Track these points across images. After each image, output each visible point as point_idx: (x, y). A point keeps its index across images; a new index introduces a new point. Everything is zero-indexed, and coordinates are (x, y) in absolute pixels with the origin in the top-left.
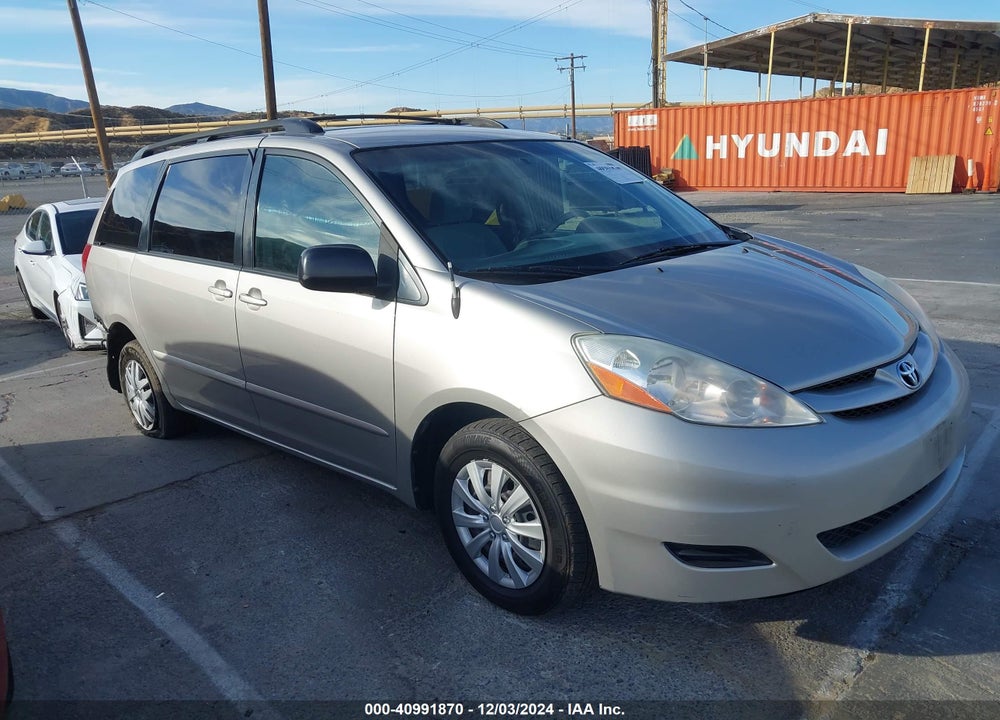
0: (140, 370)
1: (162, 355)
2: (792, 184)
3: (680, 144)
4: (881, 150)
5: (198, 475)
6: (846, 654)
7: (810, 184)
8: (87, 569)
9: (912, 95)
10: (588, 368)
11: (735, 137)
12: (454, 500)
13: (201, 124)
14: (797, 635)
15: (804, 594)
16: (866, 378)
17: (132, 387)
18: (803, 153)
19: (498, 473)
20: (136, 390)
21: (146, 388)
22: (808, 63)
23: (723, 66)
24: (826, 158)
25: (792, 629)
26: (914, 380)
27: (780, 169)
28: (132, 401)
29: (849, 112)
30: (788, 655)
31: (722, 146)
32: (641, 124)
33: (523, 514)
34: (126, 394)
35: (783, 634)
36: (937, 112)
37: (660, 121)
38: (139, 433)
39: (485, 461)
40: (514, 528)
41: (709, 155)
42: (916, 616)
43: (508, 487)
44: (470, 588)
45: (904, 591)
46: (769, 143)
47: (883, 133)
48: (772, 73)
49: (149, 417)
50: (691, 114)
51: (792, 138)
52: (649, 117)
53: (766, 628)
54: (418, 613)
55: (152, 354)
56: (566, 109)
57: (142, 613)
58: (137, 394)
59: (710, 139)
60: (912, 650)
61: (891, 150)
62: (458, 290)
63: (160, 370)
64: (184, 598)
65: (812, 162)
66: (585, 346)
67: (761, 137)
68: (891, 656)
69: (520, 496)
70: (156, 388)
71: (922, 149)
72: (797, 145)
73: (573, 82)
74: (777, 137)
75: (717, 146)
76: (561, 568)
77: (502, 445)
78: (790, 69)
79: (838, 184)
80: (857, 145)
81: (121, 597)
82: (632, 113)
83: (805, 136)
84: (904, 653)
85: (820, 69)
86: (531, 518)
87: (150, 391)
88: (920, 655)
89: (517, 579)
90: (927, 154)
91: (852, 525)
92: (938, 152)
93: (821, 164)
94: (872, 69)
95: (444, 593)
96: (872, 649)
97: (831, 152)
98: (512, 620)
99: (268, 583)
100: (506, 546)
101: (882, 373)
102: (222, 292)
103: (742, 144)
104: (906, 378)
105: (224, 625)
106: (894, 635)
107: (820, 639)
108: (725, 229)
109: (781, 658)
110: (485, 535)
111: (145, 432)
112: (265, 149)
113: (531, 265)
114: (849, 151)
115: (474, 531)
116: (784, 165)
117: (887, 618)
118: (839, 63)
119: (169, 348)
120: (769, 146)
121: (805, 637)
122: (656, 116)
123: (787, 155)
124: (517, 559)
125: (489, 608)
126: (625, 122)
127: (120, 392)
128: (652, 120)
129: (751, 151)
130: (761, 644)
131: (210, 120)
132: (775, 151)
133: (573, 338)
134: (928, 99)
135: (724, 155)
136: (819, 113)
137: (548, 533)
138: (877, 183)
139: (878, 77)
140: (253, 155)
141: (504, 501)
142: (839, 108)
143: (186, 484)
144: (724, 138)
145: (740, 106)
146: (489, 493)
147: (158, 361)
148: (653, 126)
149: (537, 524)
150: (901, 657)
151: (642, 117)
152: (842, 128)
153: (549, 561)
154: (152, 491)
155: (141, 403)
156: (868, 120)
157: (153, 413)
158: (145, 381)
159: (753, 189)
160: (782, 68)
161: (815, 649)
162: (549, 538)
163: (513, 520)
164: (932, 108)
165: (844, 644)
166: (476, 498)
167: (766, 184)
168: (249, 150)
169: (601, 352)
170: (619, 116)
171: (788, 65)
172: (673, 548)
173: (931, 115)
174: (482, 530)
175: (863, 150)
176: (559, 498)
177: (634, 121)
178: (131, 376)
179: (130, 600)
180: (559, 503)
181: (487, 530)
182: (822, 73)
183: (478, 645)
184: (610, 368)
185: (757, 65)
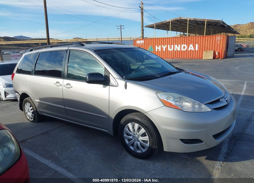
0: (30, 105)
1: (38, 101)
2: (176, 57)
3: (149, 47)
4: (197, 49)
5: (49, 131)
6: (218, 163)
7: (181, 57)
8: (28, 155)
9: (203, 36)
10: (161, 100)
11: (162, 46)
12: (124, 133)
13: (23, 41)
14: (206, 159)
15: (205, 151)
16: (218, 101)
17: (27, 110)
18: (179, 50)
19: (137, 125)
20: (28, 110)
21: (31, 110)
22: (178, 28)
23: (159, 29)
24: (184, 51)
25: (204, 158)
26: (228, 101)
27: (173, 53)
28: (27, 113)
29: (189, 40)
30: (205, 164)
31: (160, 48)
32: (140, 43)
33: (144, 135)
34: (25, 112)
35: (202, 159)
36: (209, 40)
37: (144, 42)
38: (29, 121)
39: (133, 123)
40: (141, 138)
41: (156, 50)
42: (230, 154)
43: (139, 129)
44: (128, 154)
45: (226, 149)
46: (171, 47)
47: (197, 45)
48: (171, 31)
49: (32, 117)
50: (152, 40)
51: (176, 46)
52: (142, 41)
53: (198, 158)
54: (117, 161)
55: (35, 101)
56: (119, 39)
57: (47, 165)
58: (28, 111)
59: (157, 46)
60: (231, 161)
61: (199, 49)
62: (126, 83)
63: (37, 105)
64: (57, 160)
65: (181, 52)
66: (159, 95)
67: (169, 46)
68: (227, 163)
69: (143, 130)
70: (35, 109)
71: (206, 49)
72: (177, 48)
73: (121, 32)
74: (172, 46)
75: (158, 48)
76: (153, 147)
77: (138, 119)
78: (174, 30)
79: (187, 57)
80: (191, 48)
81: (40, 162)
82: (138, 40)
83: (179, 45)
84: (230, 162)
85: (182, 30)
86: (145, 136)
87: (33, 110)
88: (233, 162)
89: (142, 151)
90: (207, 50)
91: (218, 134)
92: (210, 50)
93: (183, 52)
94: (193, 30)
95: (122, 156)
96: (223, 161)
97: (185, 49)
98: (140, 160)
99: (77, 156)
100: (138, 143)
101: (221, 100)
102: (59, 85)
103: (164, 48)
104: (226, 101)
105: (69, 166)
106: (227, 158)
107: (211, 160)
108: (177, 68)
109: (204, 164)
110: (133, 140)
111: (30, 121)
112: (70, 50)
113: (141, 77)
114: (190, 49)
115: (129, 140)
116: (174, 53)
117: (224, 154)
118: (185, 29)
119: (40, 99)
120: (171, 48)
121: (207, 160)
122: (143, 41)
123: (175, 50)
124: (142, 146)
125: (134, 158)
126: (136, 42)
127: (23, 111)
128: (142, 42)
129: (166, 49)
130: (198, 162)
131: (25, 40)
132: (172, 49)
133: (156, 93)
134: (207, 37)
135: (160, 50)
136: (182, 40)
137: (150, 139)
138: (196, 57)
139: (194, 32)
140: (66, 51)
141: (138, 132)
142: (187, 39)
143: (46, 133)
144: (160, 46)
145: (163, 38)
146: (134, 130)
147: (36, 102)
148: (143, 43)
149: (147, 137)
150: (229, 163)
151: (140, 41)
152: (188, 44)
153: (150, 145)
154: (38, 135)
155: (30, 114)
156: (193, 42)
157: (34, 116)
158: (32, 108)
159: (167, 58)
160: (173, 30)
161: (210, 162)
162: (151, 140)
163: (140, 136)
164: (208, 39)
165: (217, 161)
166: (131, 132)
167: (170, 57)
168: (66, 50)
169: (163, 96)
170: (135, 41)
171: (174, 29)
172: (182, 140)
173: (208, 41)
174: (132, 139)
175: (193, 49)
176: (153, 130)
177: (138, 42)
178: (27, 107)
179: (42, 162)
180: (153, 132)
181: (134, 139)
182: (181, 31)
183: (134, 167)
184: (166, 100)
185: (167, 29)
